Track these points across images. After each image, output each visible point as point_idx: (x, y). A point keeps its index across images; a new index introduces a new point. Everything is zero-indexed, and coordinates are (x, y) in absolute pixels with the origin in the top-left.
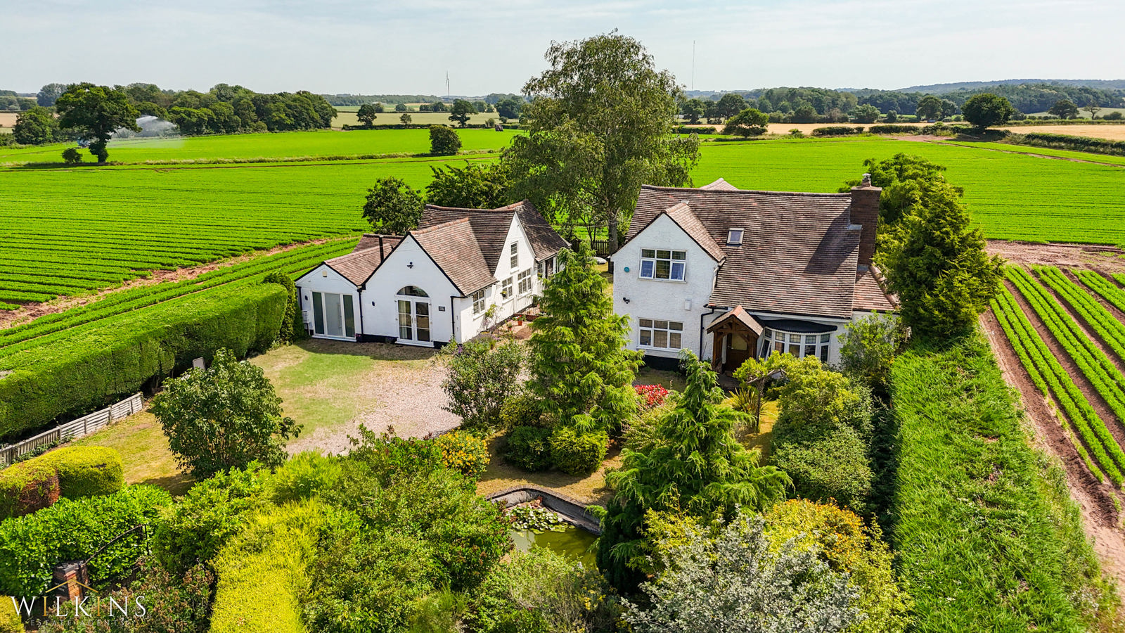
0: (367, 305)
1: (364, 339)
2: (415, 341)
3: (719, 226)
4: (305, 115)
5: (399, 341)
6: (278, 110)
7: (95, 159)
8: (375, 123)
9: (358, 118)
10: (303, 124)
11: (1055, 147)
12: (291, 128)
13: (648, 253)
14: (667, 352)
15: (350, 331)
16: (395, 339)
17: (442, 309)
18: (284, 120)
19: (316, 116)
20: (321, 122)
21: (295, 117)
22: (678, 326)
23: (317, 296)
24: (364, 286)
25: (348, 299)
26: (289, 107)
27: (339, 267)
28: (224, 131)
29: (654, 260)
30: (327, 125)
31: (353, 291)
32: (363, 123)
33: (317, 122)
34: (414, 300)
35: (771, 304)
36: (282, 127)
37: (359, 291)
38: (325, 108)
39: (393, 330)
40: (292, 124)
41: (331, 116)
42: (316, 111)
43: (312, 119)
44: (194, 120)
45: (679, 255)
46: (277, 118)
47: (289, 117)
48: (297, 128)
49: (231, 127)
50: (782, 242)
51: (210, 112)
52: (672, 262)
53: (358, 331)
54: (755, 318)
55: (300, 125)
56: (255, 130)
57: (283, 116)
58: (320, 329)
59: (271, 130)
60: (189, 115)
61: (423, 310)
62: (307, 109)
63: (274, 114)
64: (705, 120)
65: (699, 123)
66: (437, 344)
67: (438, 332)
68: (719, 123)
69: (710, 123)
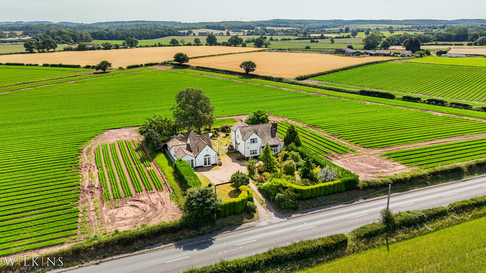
0: (197, 161)
1: (196, 168)
2: (207, 165)
3: (256, 132)
11: (206, 71)
16: (203, 166)
17: (213, 157)
22: (256, 150)
25: (192, 160)
29: (252, 140)
34: (207, 157)
35: (270, 144)
37: (195, 158)
39: (203, 164)
45: (256, 139)
53: (194, 166)
61: (209, 159)
64: (37, 51)
65: (35, 52)
66: (212, 165)
67: (213, 161)
68: (44, 52)
69: (39, 52)
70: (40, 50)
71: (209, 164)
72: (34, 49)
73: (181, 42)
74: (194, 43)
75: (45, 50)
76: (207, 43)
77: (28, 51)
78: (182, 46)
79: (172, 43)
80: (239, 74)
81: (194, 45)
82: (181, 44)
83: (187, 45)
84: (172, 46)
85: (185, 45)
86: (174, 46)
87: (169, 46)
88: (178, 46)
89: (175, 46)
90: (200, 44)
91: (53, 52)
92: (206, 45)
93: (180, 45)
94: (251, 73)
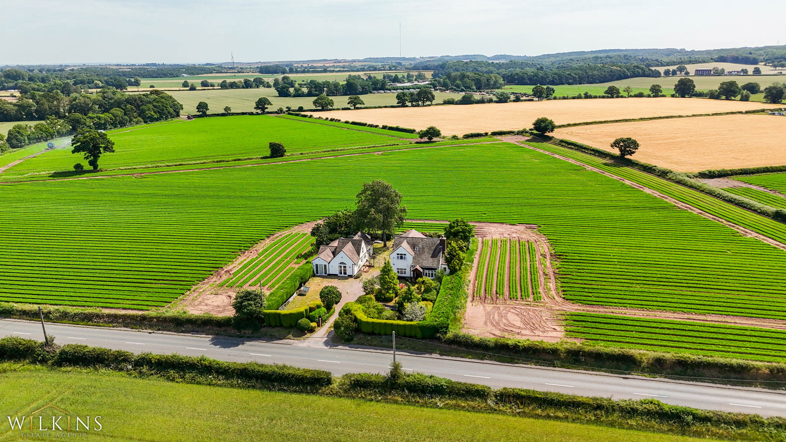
0: (330, 267)
1: (329, 275)
2: (343, 275)
3: (413, 246)
4: (165, 111)
5: (339, 275)
6: (149, 110)
7: (92, 168)
8: (208, 112)
9: (197, 110)
10: (164, 117)
12: (157, 120)
13: (398, 254)
14: (403, 275)
15: (326, 273)
16: (337, 275)
17: (349, 267)
18: (153, 116)
19: (171, 110)
20: (174, 114)
21: (159, 113)
22: (405, 269)
23: (317, 265)
24: (330, 263)
25: (325, 266)
26: (155, 106)
27: (322, 258)
28: (119, 126)
29: (399, 256)
30: (178, 115)
31: (327, 264)
32: (201, 113)
33: (171, 114)
34: (342, 265)
35: (424, 265)
36: (152, 120)
38: (176, 104)
39: (337, 273)
40: (158, 118)
41: (180, 109)
42: (172, 107)
43: (169, 112)
44: (103, 122)
45: (404, 255)
46: (149, 115)
47: (156, 113)
48: (161, 120)
49: (123, 123)
50: (426, 250)
51: (110, 115)
52: (403, 256)
53: (328, 273)
54: (421, 268)
55: (162, 117)
56: (137, 123)
57: (152, 113)
58: (317, 273)
59: (146, 122)
60: (99, 118)
61: (345, 267)
62: (166, 107)
63: (147, 112)
64: (409, 104)
65: (407, 106)
66: (349, 276)
67: (349, 273)
68: (418, 106)
69: (413, 106)
70: (414, 103)
71: (345, 273)
72: (407, 102)
73: (624, 91)
74: (650, 93)
75: (420, 103)
76: (676, 93)
77: (399, 105)
78: (625, 97)
79: (608, 93)
80: (612, 157)
81: (649, 96)
82: (625, 94)
83: (636, 96)
84: (608, 97)
85: (631, 96)
86: (610, 98)
87: (603, 97)
88: (617, 97)
89: (612, 97)
90: (660, 94)
91: (429, 105)
92: (673, 96)
93: (622, 97)
94: (628, 157)
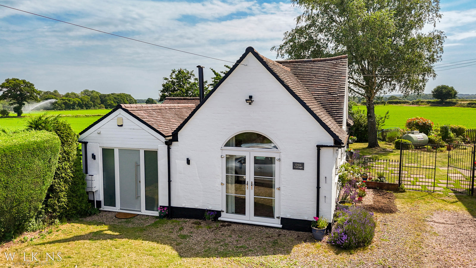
0: (178, 163)
1: (172, 213)
2: (249, 217)
4: (122, 102)
5: (225, 217)
6: (110, 100)
7: (16, 114)
15: (151, 203)
16: (218, 213)
17: (298, 166)
18: (113, 104)
19: (127, 103)
23: (108, 153)
25: (151, 156)
26: (115, 98)
28: (85, 108)
31: (159, 145)
34: (251, 153)
36: (112, 107)
37: (168, 144)
38: (132, 99)
39: (215, 199)
42: (128, 101)
44: (71, 103)
46: (110, 103)
47: (115, 103)
49: (89, 107)
51: (79, 100)
53: (163, 201)
56: (99, 108)
57: (112, 102)
58: (110, 199)
59: (106, 108)
60: (69, 101)
61: (265, 168)
62: (123, 100)
63: (108, 101)
